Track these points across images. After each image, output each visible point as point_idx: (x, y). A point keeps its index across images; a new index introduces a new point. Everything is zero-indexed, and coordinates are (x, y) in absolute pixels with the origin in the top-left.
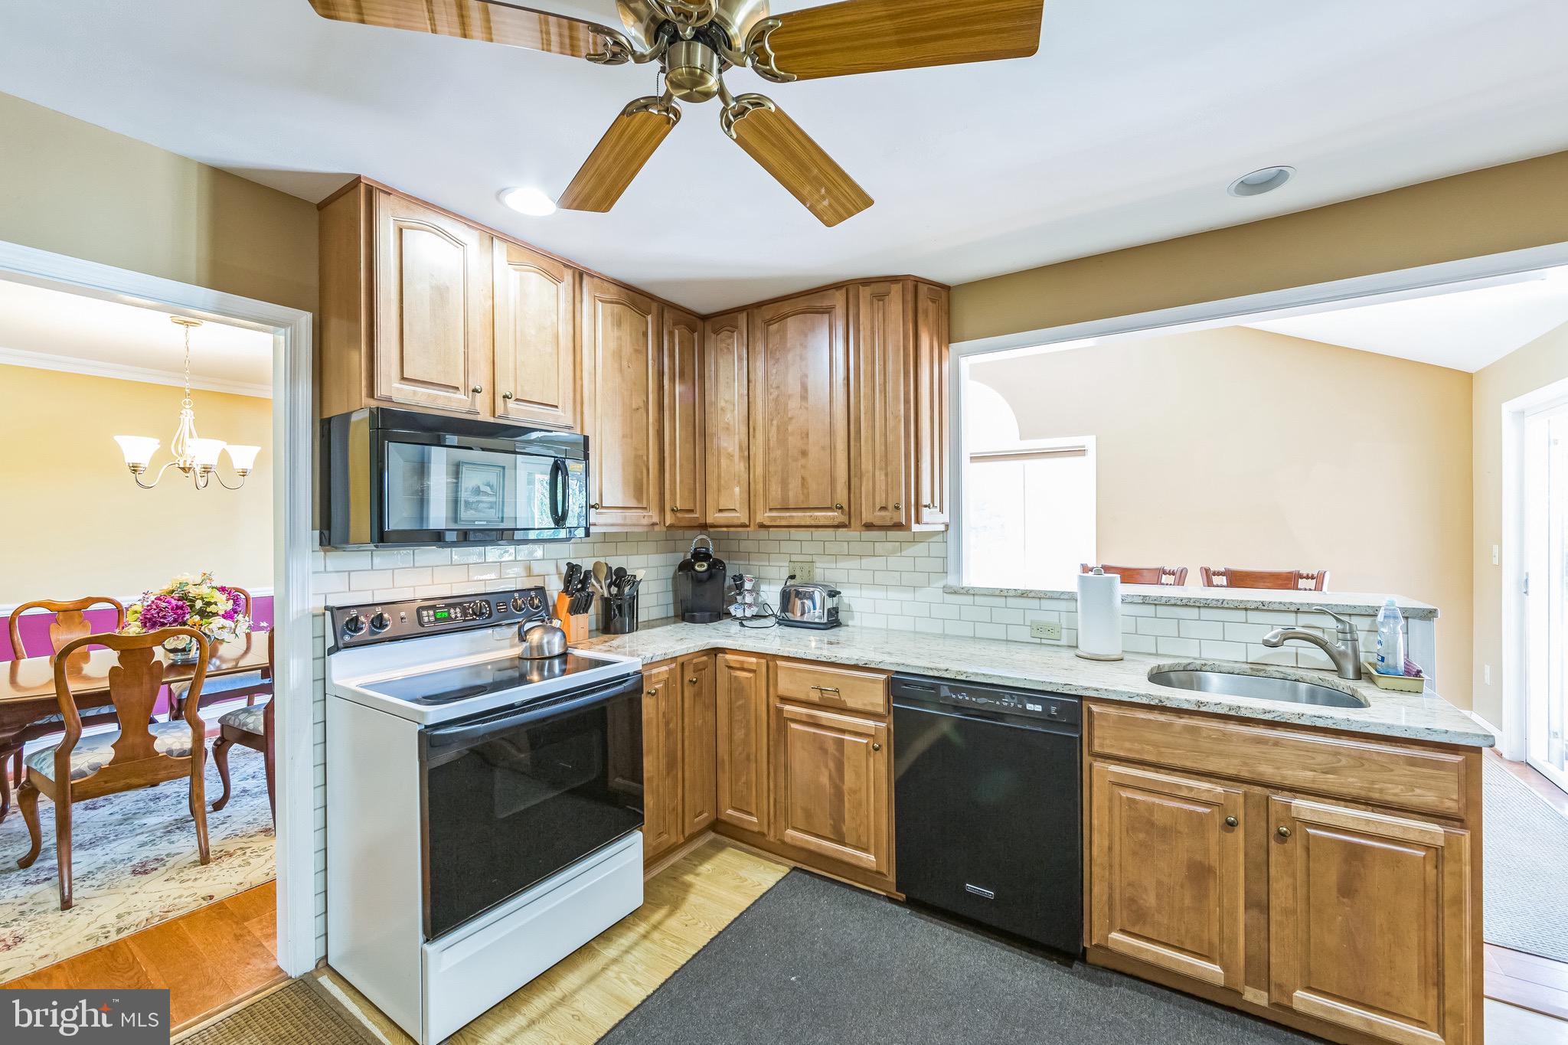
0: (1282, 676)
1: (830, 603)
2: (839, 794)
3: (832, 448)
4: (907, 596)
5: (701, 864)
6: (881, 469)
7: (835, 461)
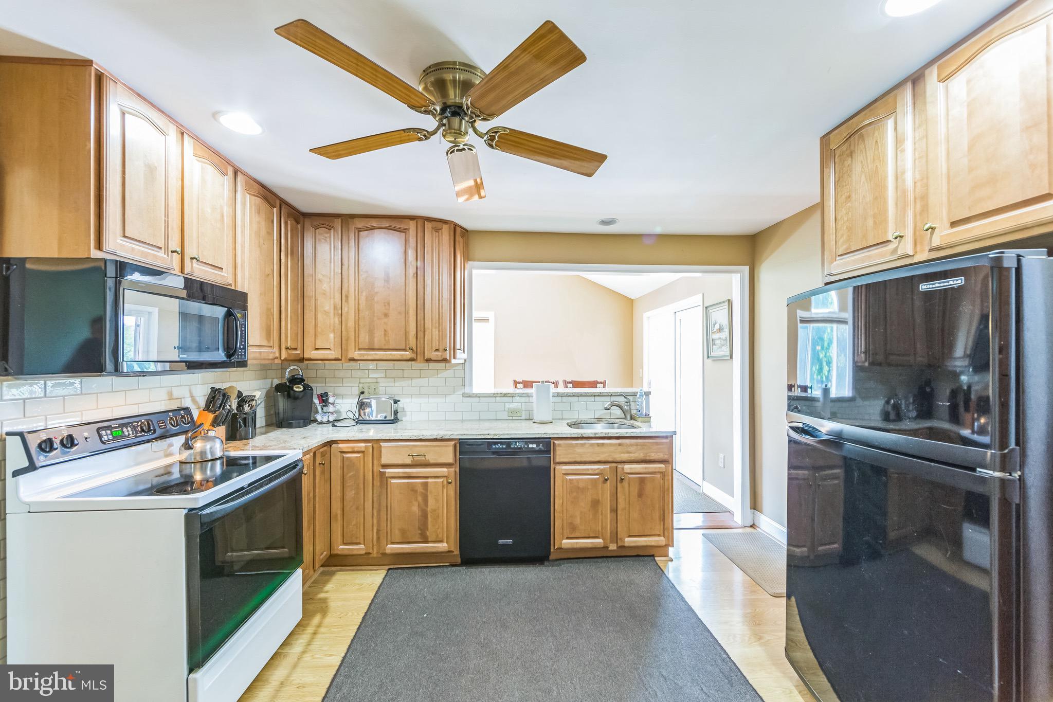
0: (607, 422)
1: (394, 406)
2: (425, 515)
3: (406, 313)
4: (440, 400)
5: (324, 586)
6: (436, 328)
7: (408, 321)
